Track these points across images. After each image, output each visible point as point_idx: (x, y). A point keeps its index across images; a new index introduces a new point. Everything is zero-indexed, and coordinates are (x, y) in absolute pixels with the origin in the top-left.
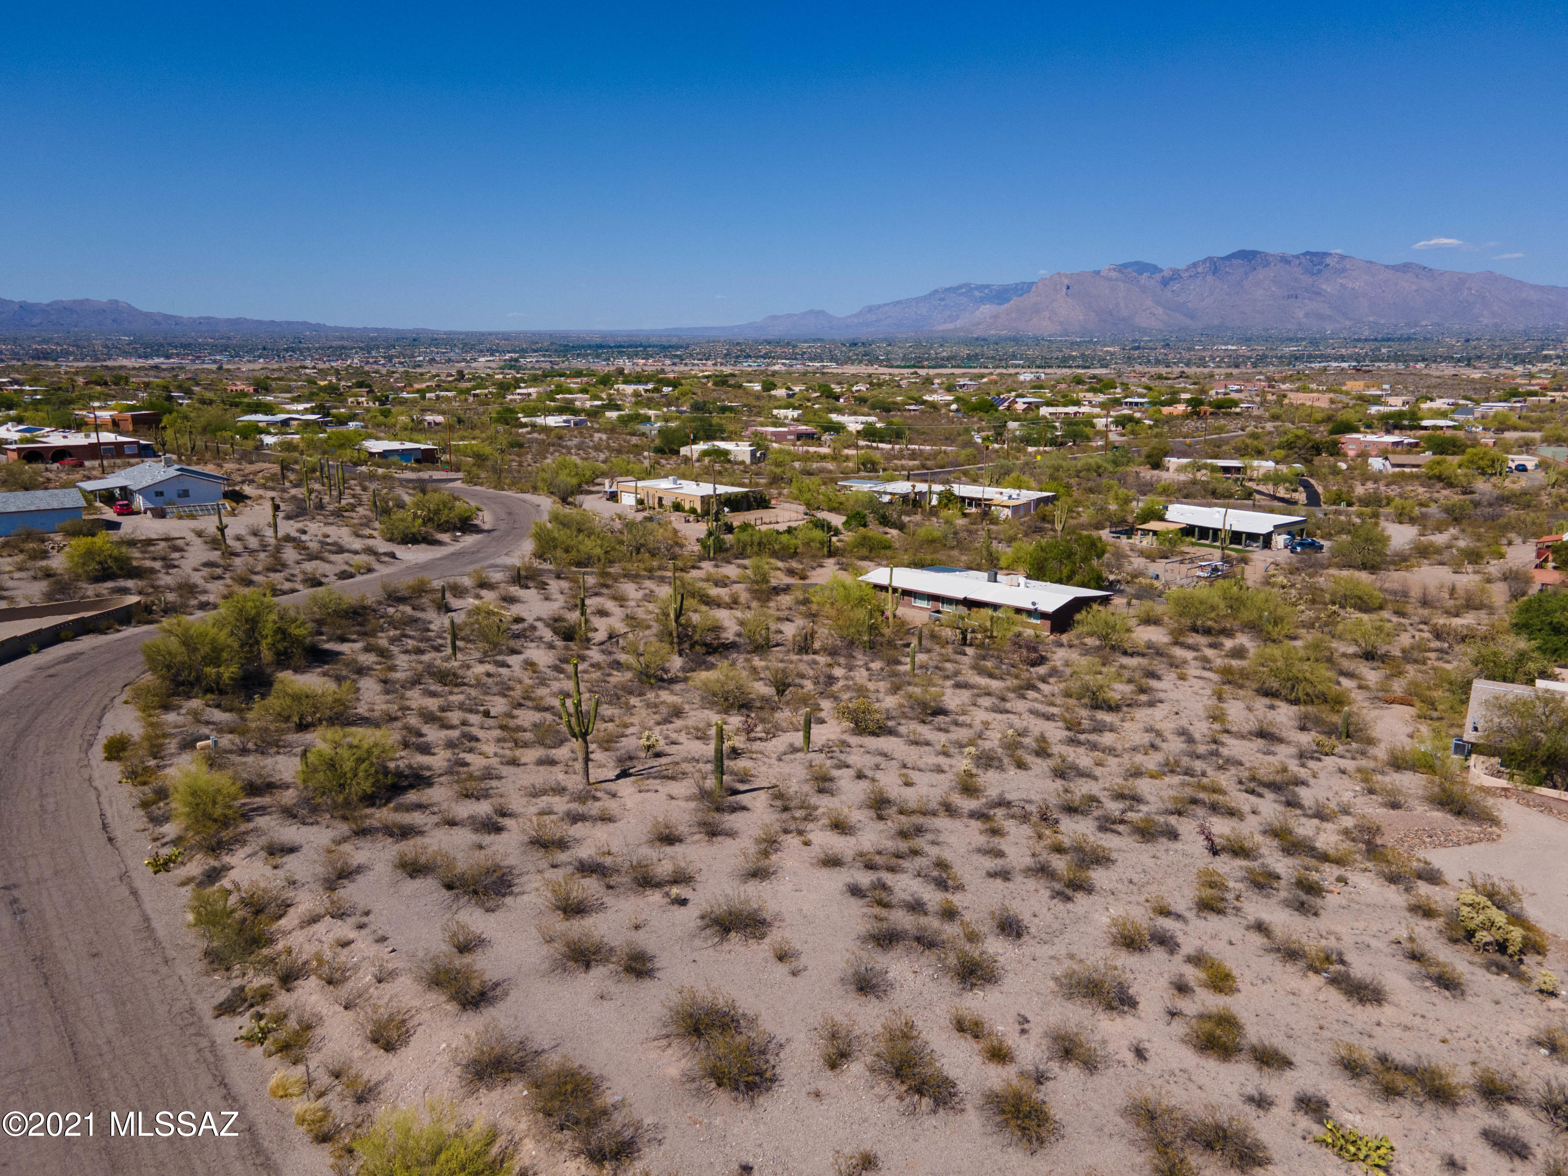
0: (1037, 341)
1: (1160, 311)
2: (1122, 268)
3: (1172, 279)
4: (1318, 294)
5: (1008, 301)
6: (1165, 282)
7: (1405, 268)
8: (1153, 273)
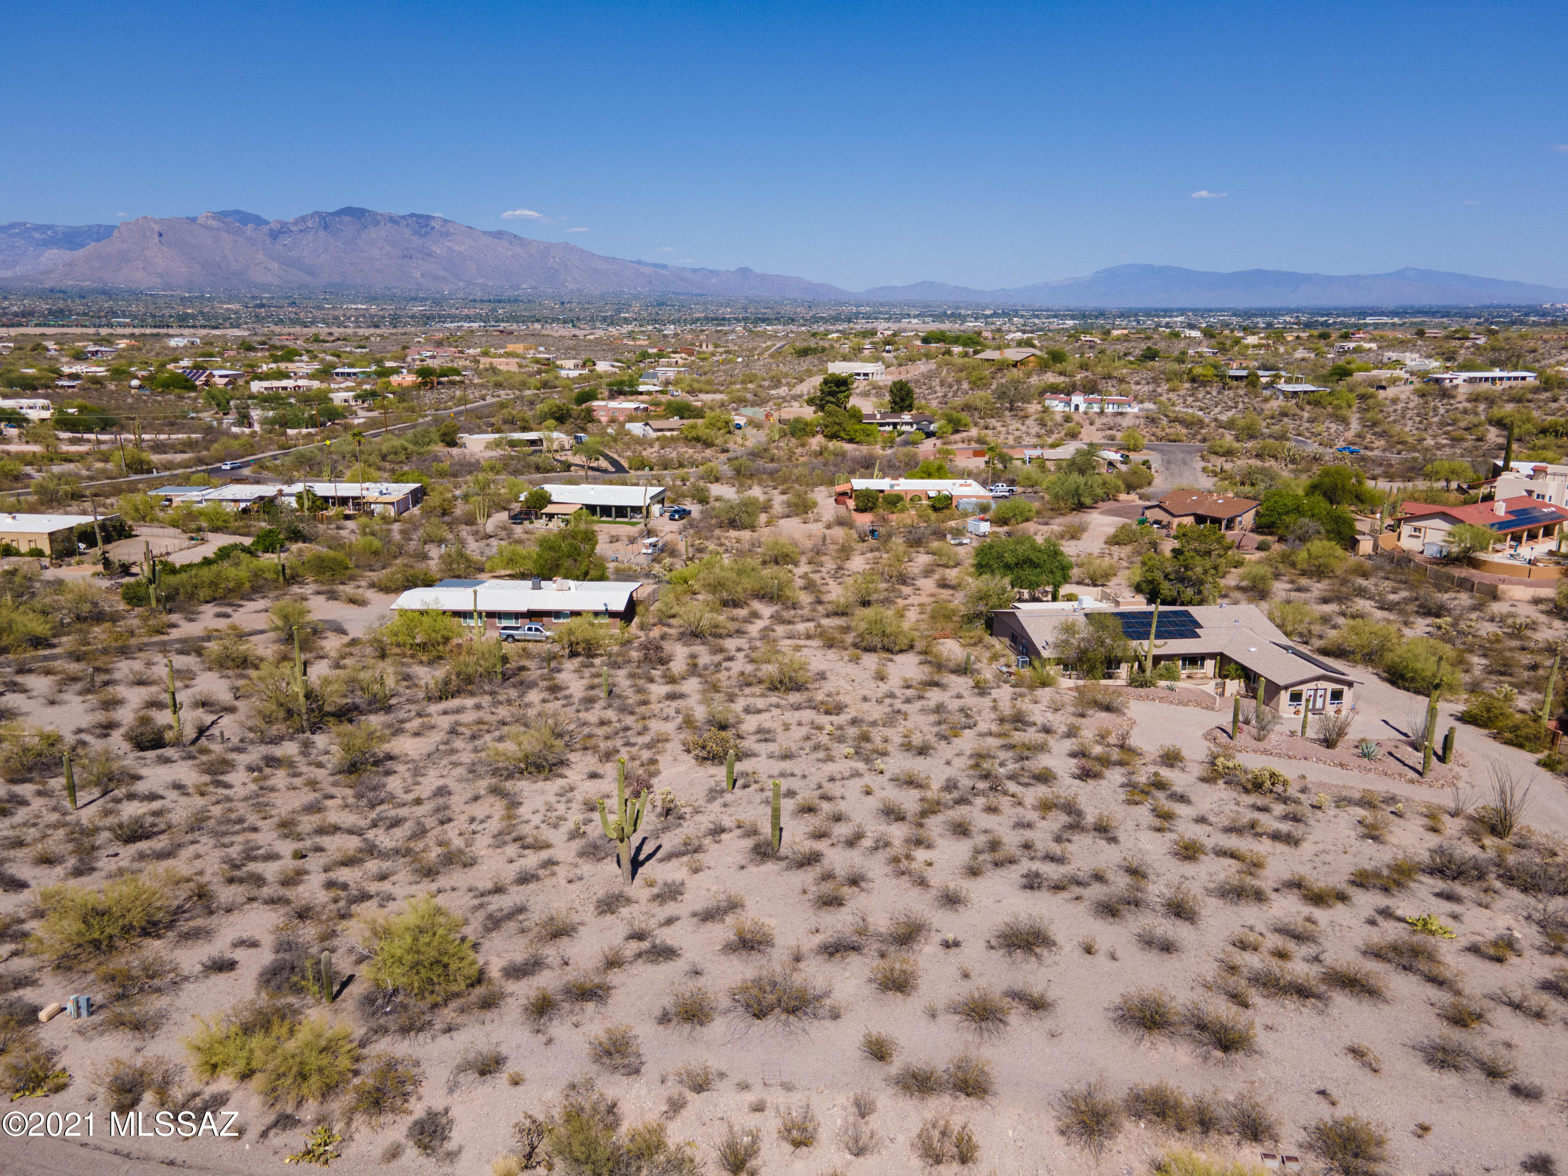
0: (136, 294)
1: (275, 266)
2: (221, 216)
3: (281, 232)
4: (430, 255)
5: (83, 246)
6: (275, 235)
7: (499, 235)
8: (258, 225)
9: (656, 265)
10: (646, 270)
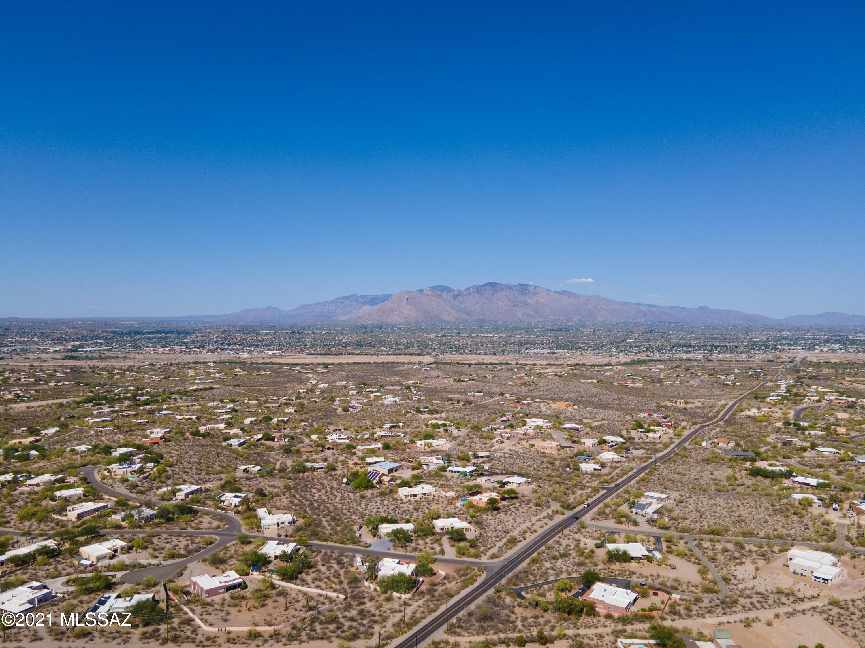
0: (393, 329)
1: (454, 312)
2: (433, 288)
3: (458, 295)
4: (526, 304)
5: (377, 304)
6: (455, 297)
7: (563, 293)
8: (449, 292)
9: (649, 306)
10: (643, 309)
